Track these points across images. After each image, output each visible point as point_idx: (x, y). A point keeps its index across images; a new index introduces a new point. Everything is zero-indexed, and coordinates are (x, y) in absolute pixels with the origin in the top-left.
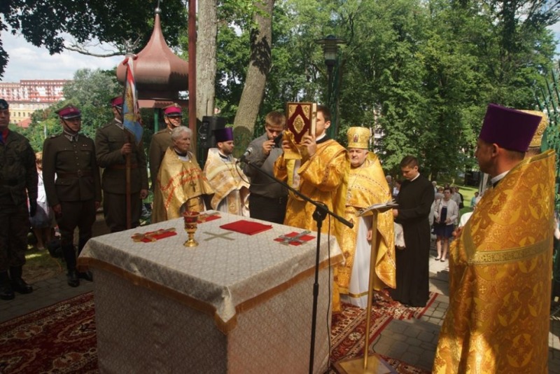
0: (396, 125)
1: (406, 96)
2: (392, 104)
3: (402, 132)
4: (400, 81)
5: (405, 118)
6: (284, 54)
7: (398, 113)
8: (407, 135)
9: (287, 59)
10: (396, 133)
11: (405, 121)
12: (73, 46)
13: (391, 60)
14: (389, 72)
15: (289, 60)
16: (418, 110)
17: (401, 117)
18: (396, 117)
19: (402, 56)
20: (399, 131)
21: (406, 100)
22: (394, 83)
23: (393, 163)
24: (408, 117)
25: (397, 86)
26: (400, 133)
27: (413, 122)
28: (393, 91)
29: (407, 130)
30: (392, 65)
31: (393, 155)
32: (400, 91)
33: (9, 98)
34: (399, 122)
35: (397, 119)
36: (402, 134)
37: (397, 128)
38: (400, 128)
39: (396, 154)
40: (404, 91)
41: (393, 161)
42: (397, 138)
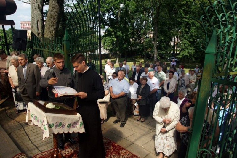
0: (184, 37)
1: (190, 23)
2: (184, 27)
3: (187, 40)
4: (187, 15)
5: (189, 33)
6: (133, 4)
7: (186, 31)
8: (190, 41)
9: (134, 6)
10: (184, 40)
11: (189, 34)
12: (28, 1)
13: (183, 5)
14: (182, 11)
15: (135, 7)
16: (196, 29)
17: (187, 33)
18: (185, 33)
19: (189, 3)
20: (186, 39)
21: (190, 25)
22: (184, 16)
23: (183, 55)
24: (191, 33)
25: (185, 18)
26: (186, 40)
27: (194, 35)
28: (184, 21)
29: (190, 39)
30: (184, 7)
31: (183, 51)
32: (187, 20)
33: (29, 27)
34: (186, 35)
35: (185, 34)
36: (188, 41)
37: (185, 38)
38: (187, 38)
39: (185, 51)
40: (189, 20)
41: (183, 54)
42: (184, 43)
